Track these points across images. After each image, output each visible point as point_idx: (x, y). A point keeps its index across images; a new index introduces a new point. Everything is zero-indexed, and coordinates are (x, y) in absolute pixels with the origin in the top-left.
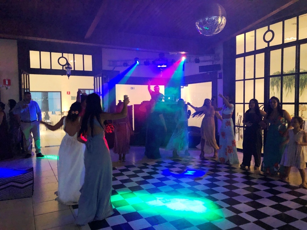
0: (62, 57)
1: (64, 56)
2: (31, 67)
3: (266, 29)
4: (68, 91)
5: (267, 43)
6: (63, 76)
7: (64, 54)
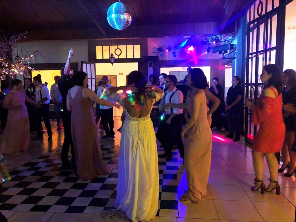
0: (118, 48)
1: (119, 48)
2: (97, 58)
7: (119, 46)
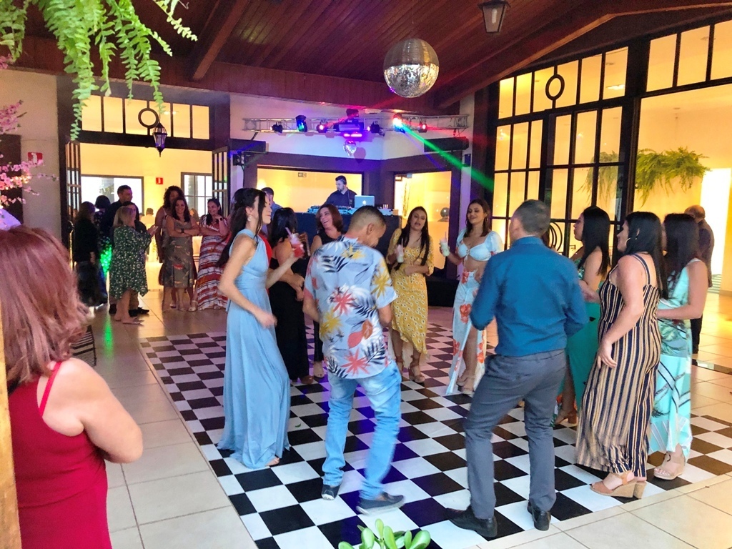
0: (148, 109)
1: (151, 107)
2: (85, 128)
3: (549, 72)
4: (159, 176)
5: (552, 101)
6: (149, 148)
7: (151, 102)
